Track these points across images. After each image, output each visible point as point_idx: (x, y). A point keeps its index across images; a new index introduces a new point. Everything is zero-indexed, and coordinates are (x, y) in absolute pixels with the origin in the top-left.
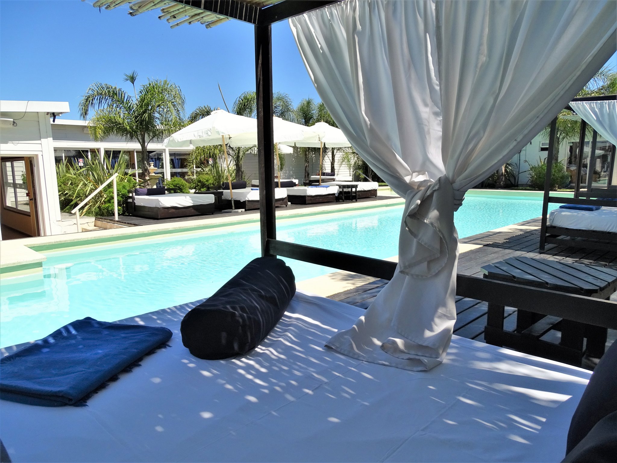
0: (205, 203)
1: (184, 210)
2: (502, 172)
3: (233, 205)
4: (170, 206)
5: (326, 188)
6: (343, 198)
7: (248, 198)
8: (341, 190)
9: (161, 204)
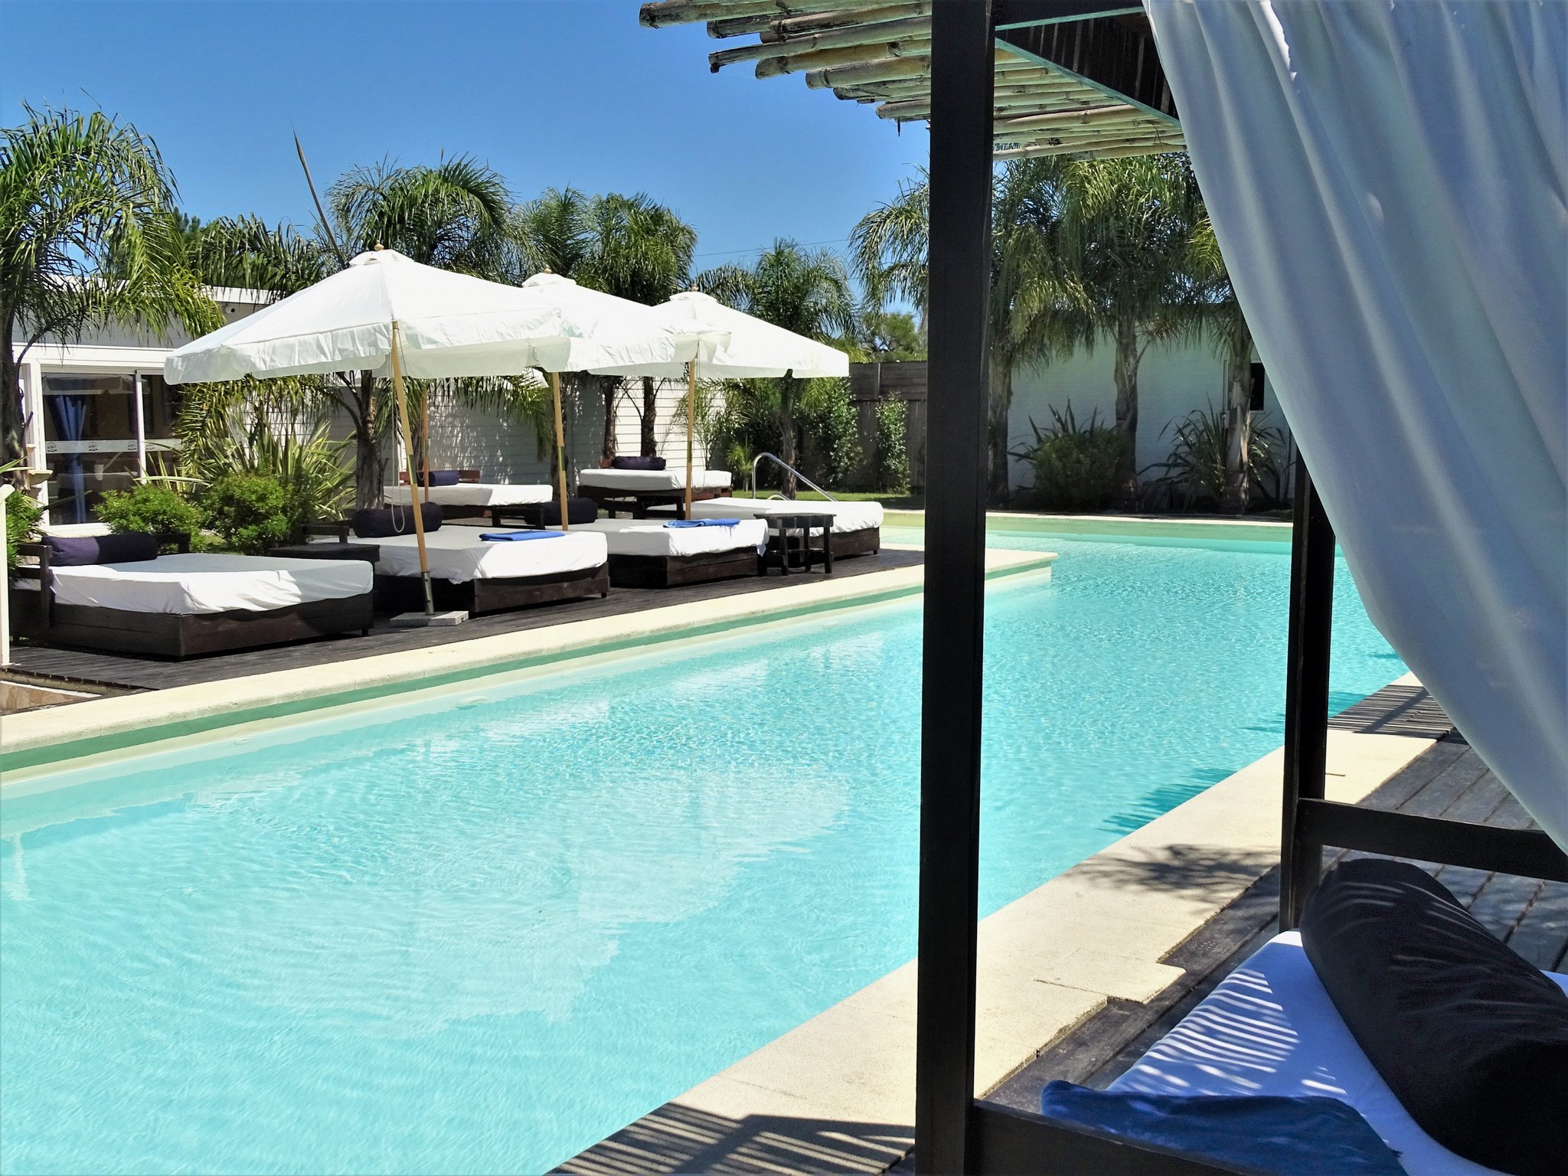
0: (343, 592)
1: (270, 621)
2: (1241, 460)
3: (429, 597)
4: (222, 610)
5: (728, 528)
6: (786, 563)
7: (482, 572)
8: (776, 532)
9: (189, 601)
